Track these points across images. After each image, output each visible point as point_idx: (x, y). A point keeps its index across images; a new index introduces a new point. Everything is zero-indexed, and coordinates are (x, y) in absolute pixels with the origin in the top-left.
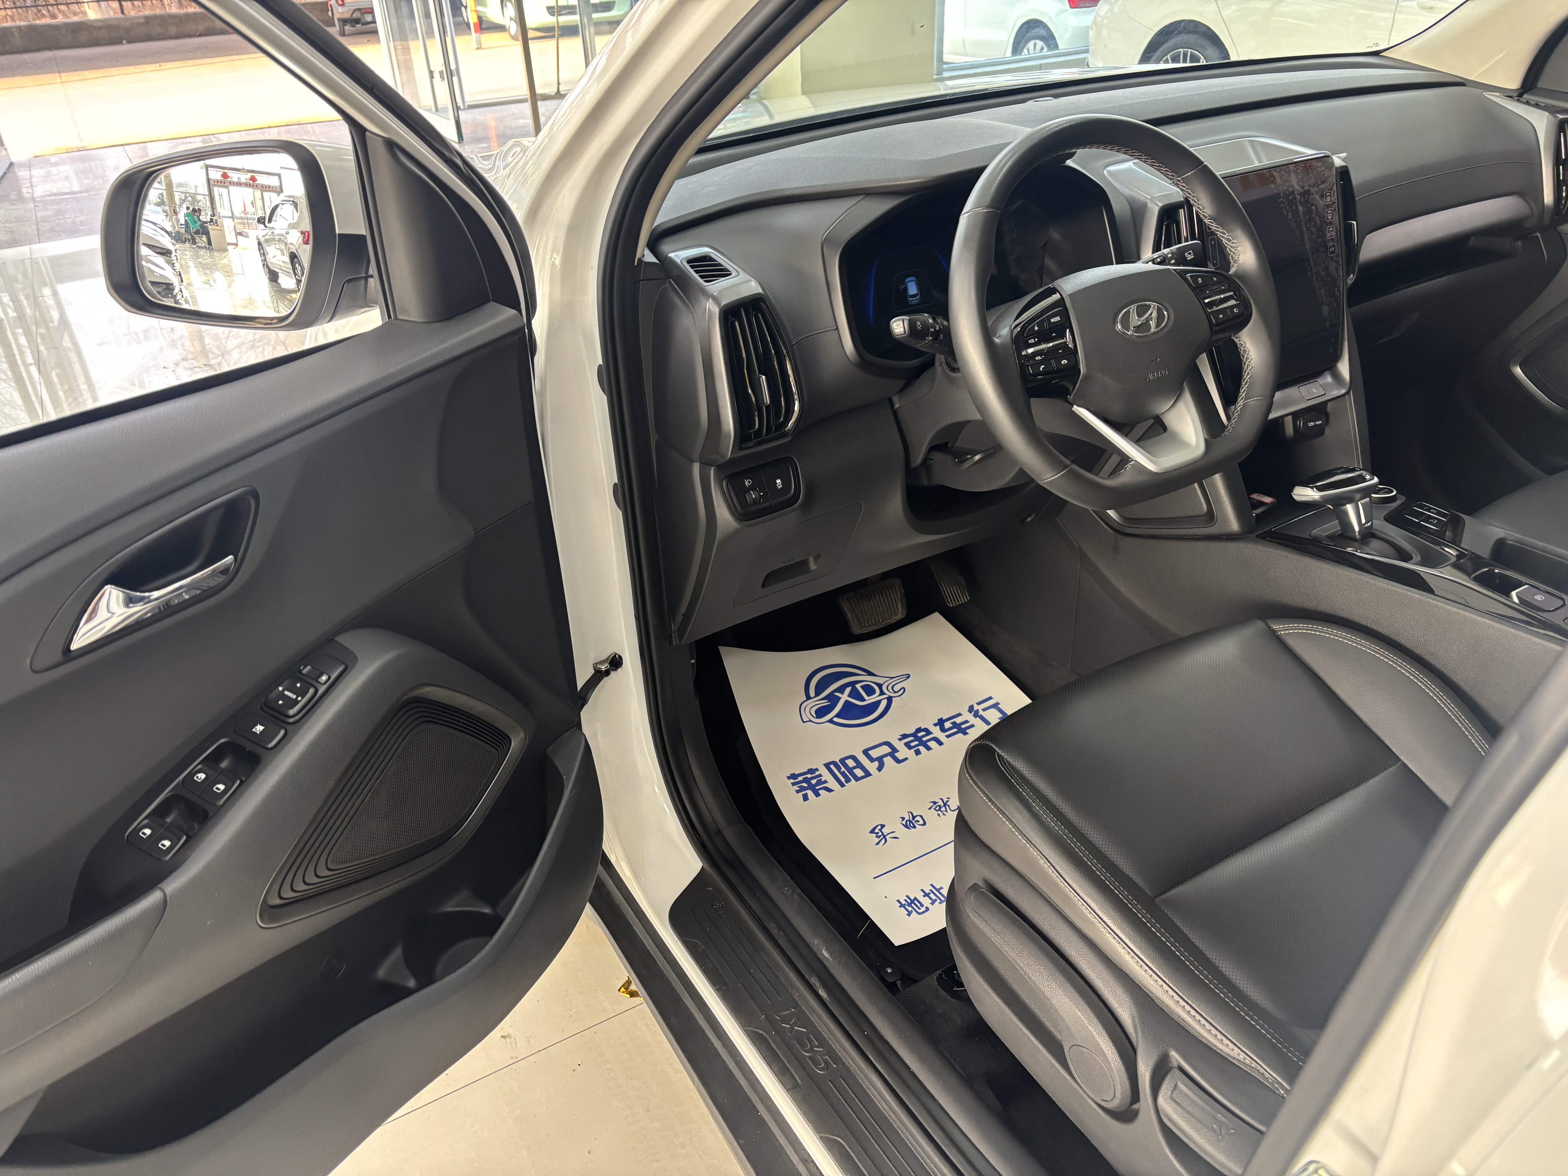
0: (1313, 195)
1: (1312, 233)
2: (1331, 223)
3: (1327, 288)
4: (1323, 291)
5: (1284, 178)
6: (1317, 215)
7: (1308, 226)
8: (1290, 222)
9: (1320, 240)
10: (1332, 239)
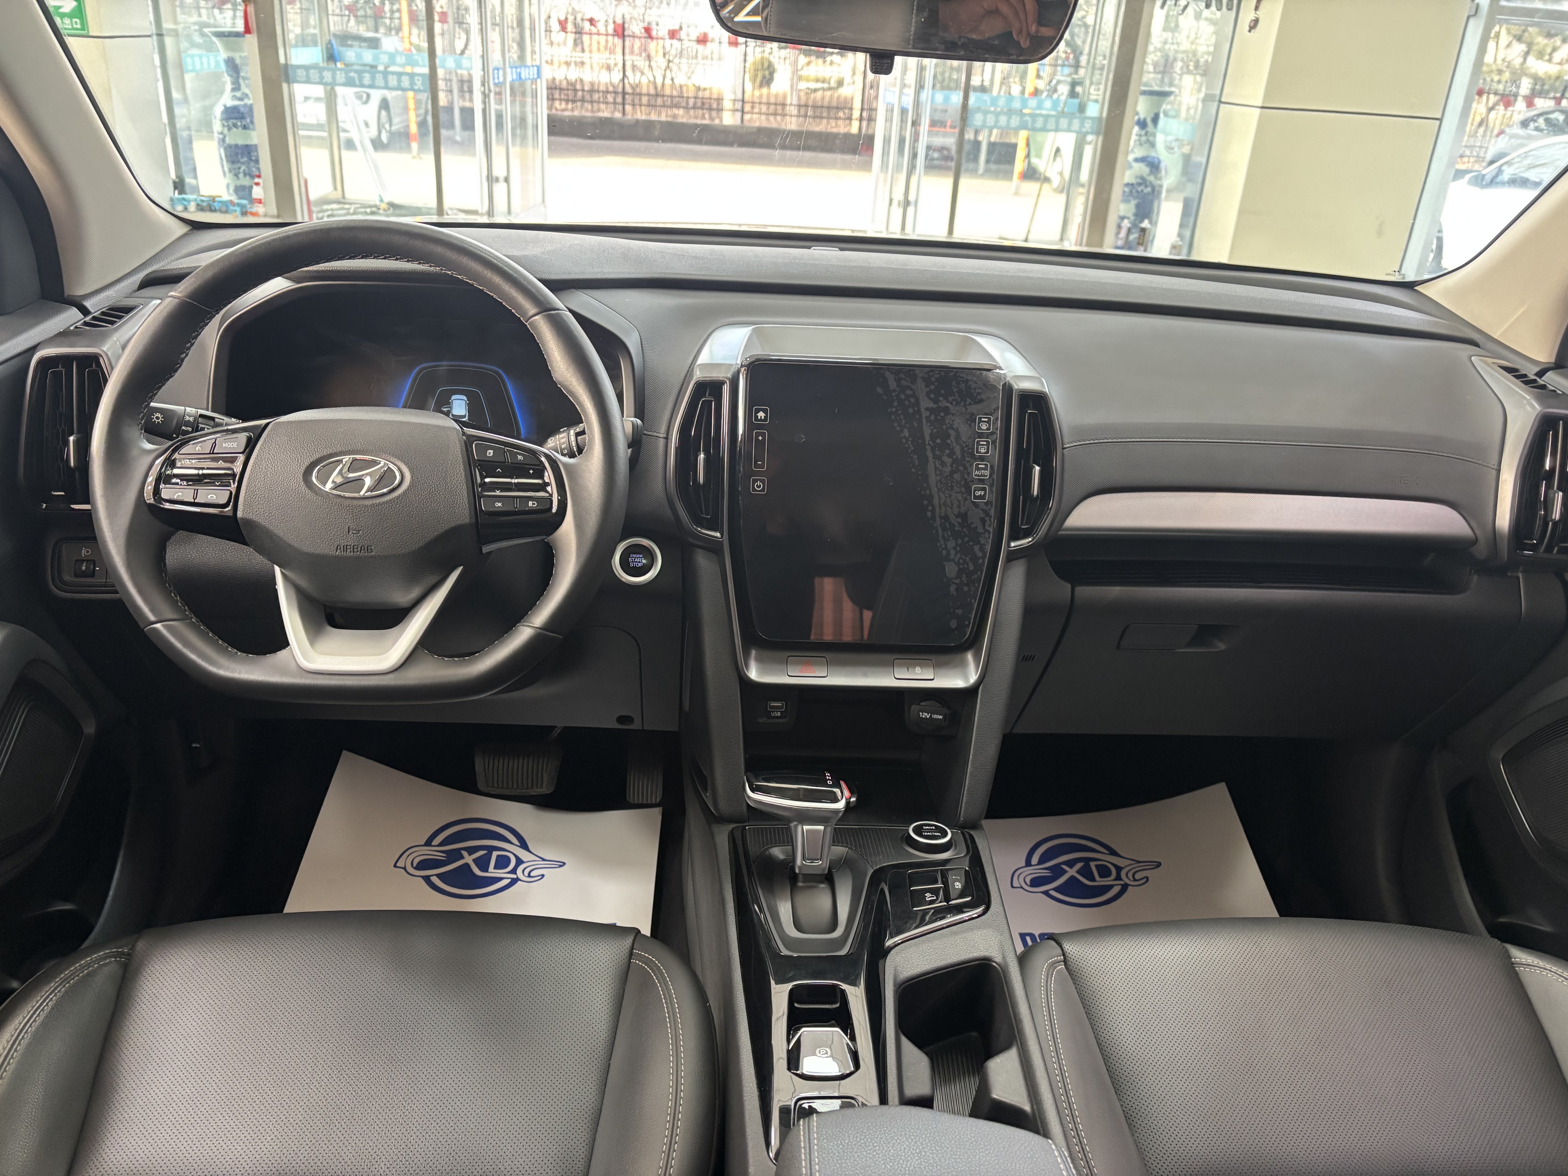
0: (953, 415)
1: (943, 464)
2: (982, 459)
3: (959, 542)
4: (951, 544)
5: (903, 383)
6: (957, 443)
7: (937, 453)
8: (904, 441)
9: (957, 476)
10: (982, 481)
